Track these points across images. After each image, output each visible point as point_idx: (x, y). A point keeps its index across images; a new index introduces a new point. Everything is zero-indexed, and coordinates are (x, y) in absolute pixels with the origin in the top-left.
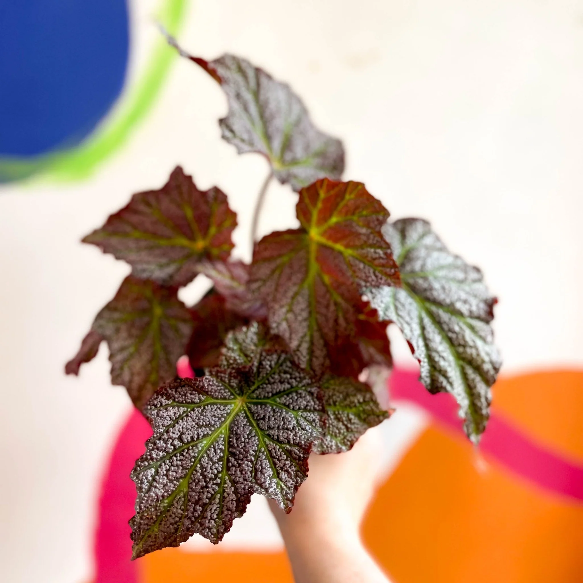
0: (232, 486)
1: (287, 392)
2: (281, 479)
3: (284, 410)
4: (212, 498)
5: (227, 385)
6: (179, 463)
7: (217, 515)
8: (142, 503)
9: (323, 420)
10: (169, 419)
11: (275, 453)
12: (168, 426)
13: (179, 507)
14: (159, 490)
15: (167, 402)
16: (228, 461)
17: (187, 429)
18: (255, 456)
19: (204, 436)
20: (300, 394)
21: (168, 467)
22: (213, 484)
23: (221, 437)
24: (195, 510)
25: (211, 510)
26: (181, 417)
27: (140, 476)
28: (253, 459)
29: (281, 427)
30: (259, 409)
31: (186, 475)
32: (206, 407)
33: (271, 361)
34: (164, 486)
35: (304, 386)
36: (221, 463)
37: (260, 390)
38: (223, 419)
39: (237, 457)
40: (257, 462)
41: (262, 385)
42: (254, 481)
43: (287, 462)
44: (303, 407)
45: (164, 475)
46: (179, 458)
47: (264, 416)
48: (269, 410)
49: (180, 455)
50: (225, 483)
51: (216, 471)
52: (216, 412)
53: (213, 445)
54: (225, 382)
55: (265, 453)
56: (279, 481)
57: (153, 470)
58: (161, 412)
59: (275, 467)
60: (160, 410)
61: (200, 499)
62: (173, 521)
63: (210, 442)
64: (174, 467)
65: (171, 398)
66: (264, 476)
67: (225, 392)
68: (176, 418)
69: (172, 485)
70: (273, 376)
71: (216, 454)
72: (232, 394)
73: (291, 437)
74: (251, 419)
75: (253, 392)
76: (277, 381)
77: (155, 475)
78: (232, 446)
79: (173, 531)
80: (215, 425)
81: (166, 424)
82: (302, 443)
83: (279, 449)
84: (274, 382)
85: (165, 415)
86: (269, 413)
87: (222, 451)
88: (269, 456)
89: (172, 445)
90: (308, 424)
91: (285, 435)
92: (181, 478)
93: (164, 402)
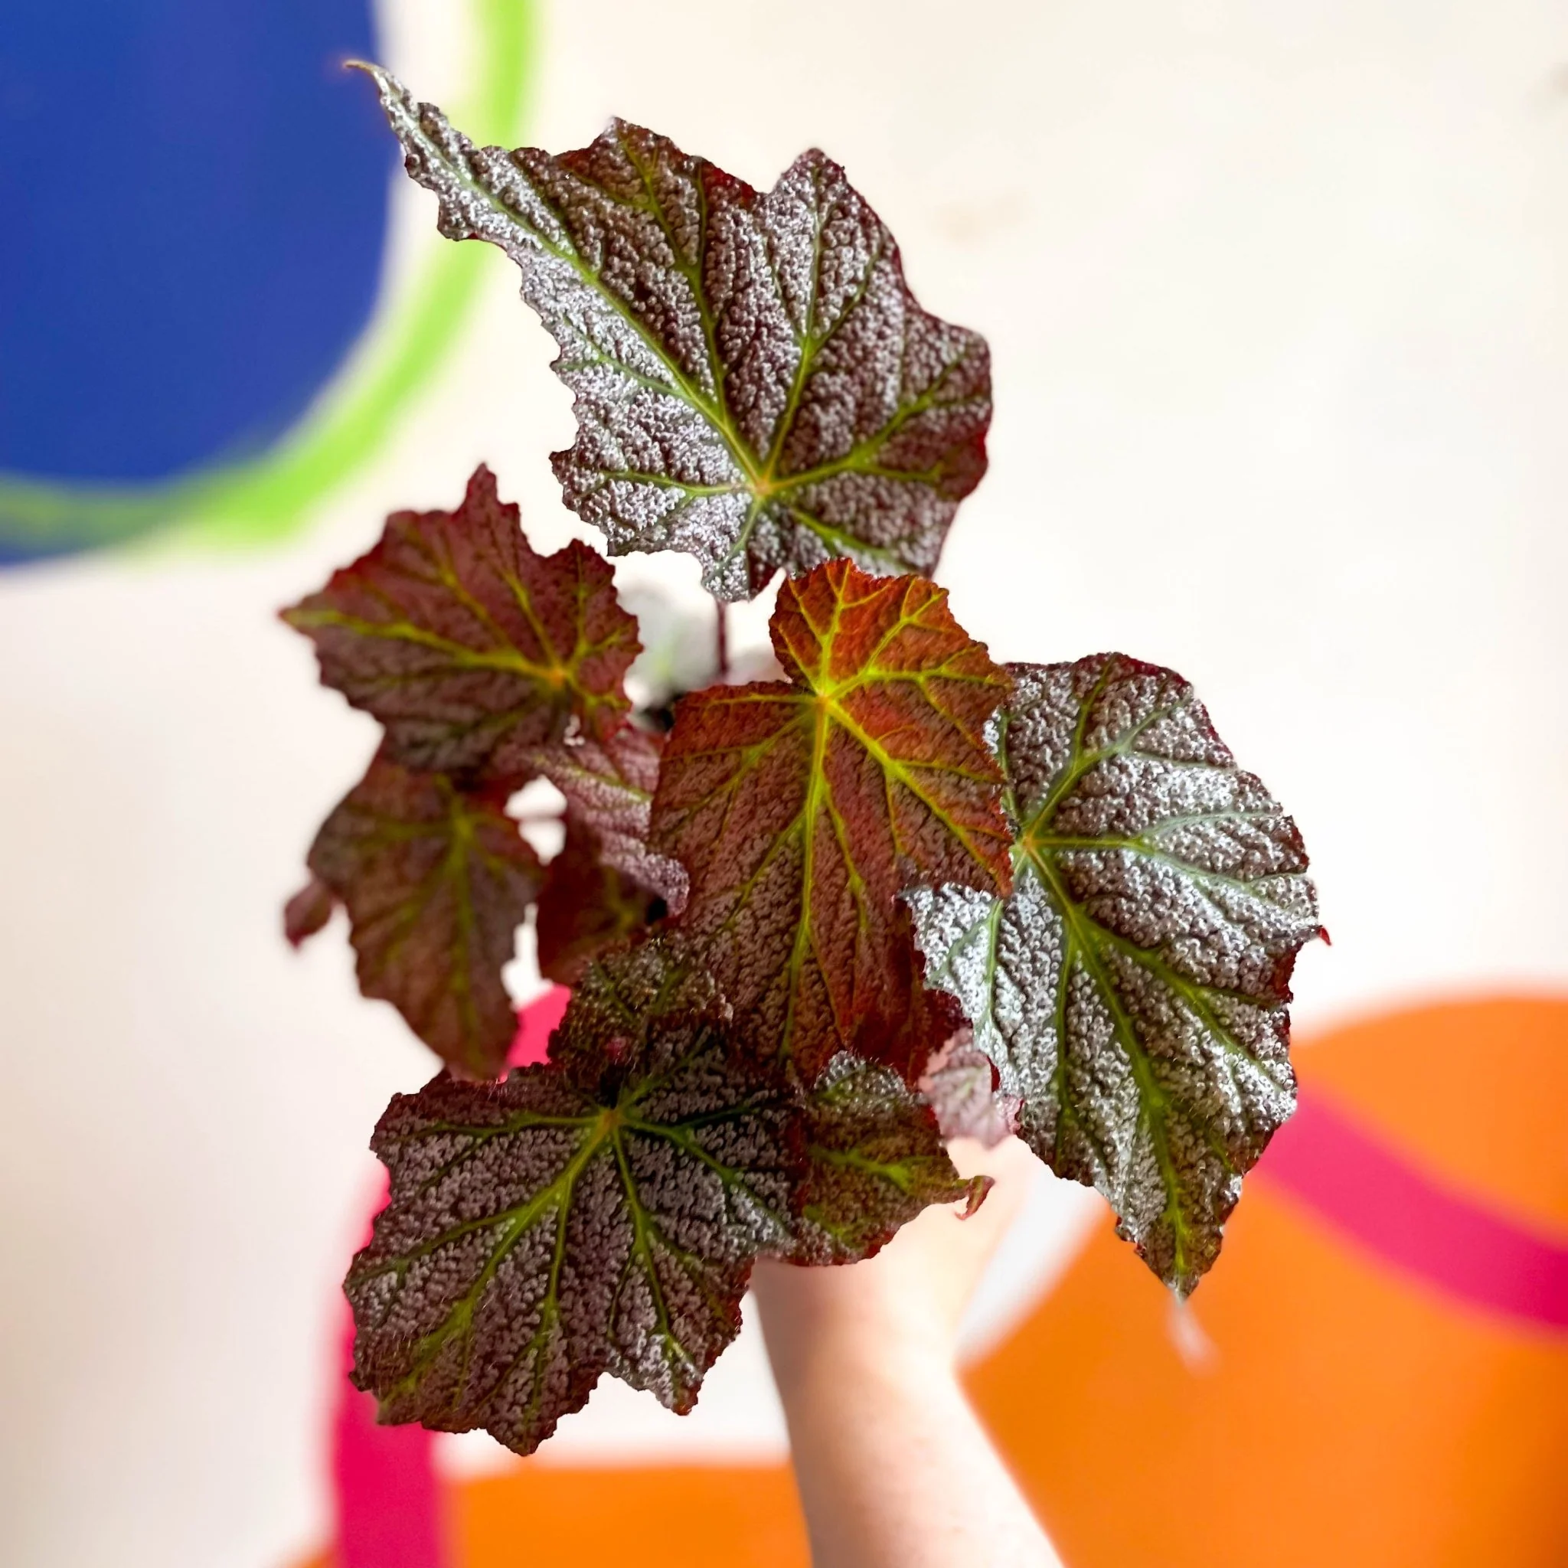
0: (564, 1337)
1: (713, 1118)
2: (674, 1336)
3: (702, 1166)
4: (520, 1354)
6: (453, 1265)
7: (528, 1396)
8: (370, 1346)
9: (797, 1192)
10: (429, 1165)
11: (669, 1272)
12: (423, 1184)
13: (453, 1357)
14: (407, 1320)
15: (426, 1123)
16: (561, 1276)
17: (474, 1189)
18: (620, 1274)
19: (514, 1206)
20: (746, 1125)
21: (427, 1272)
22: (524, 1325)
23: (550, 1212)
24: (482, 1375)
25: (516, 1381)
26: (458, 1160)
27: (365, 1288)
29: (686, 1211)
30: (647, 1151)
31: (464, 1296)
32: (522, 1135)
34: (418, 1314)
35: (757, 1104)
36: (545, 1277)
37: (653, 1101)
38: (560, 1165)
40: (624, 1288)
41: (657, 1090)
42: (611, 1334)
43: (692, 1298)
44: (747, 1161)
45: (417, 1290)
46: (451, 1253)
47: (654, 1174)
48: (668, 1159)
49: (456, 1247)
50: (550, 1327)
51: (531, 1296)
52: (543, 1147)
53: (527, 1231)
55: (646, 1269)
56: (671, 1339)
57: (394, 1276)
58: (411, 1150)
59: (665, 1304)
60: (409, 1145)
61: (493, 1353)
62: (443, 1382)
63: (523, 1223)
64: (441, 1272)
65: (435, 1115)
66: (635, 1328)
67: (568, 1101)
68: (446, 1164)
69: (436, 1313)
70: (682, 1074)
71: (534, 1255)
72: (586, 1104)
73: (706, 1242)
74: (625, 1175)
75: (639, 1102)
76: (693, 1087)
77: (398, 1289)
78: (573, 1241)
80: (540, 1178)
81: (420, 1176)
82: (731, 1259)
83: (677, 1265)
84: (685, 1090)
85: (419, 1156)
86: (667, 1166)
87: (549, 1248)
88: (653, 1278)
89: (435, 1223)
90: (755, 1206)
91: (693, 1233)
92: (456, 1298)
93: (420, 1124)
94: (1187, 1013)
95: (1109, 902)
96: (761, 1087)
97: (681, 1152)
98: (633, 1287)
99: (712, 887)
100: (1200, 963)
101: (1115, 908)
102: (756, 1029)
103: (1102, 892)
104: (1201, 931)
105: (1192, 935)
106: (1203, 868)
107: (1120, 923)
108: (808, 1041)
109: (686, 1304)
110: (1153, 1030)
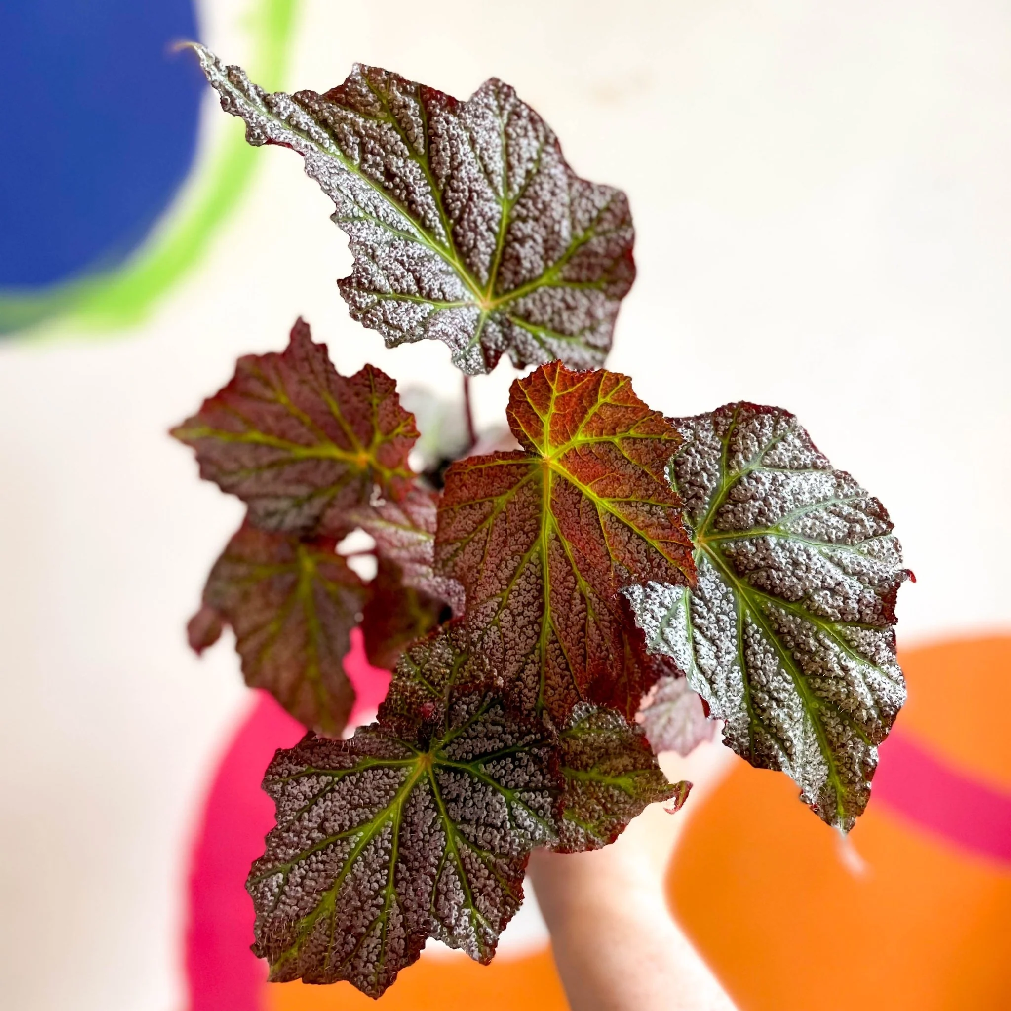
0: (401, 913)
1: (497, 755)
2: (478, 909)
3: (491, 789)
4: (370, 927)
5: (396, 740)
6: (321, 866)
7: (377, 956)
8: (266, 926)
9: (557, 803)
10: (303, 797)
11: (471, 864)
12: (300, 810)
13: (323, 932)
14: (291, 907)
15: (299, 768)
16: (397, 870)
17: (334, 813)
18: (437, 868)
19: (362, 823)
20: (520, 759)
21: (304, 872)
22: (373, 906)
23: (388, 826)
24: (345, 943)
25: (368, 946)
26: (322, 793)
27: (261, 885)
29: (482, 821)
30: (452, 780)
31: (331, 887)
32: (365, 773)
33: (468, 705)
34: (298, 902)
35: (527, 744)
36: (386, 871)
37: (455, 746)
38: (393, 793)
39: (410, 865)
40: (440, 877)
41: (457, 738)
42: (433, 910)
43: (488, 882)
44: (522, 784)
45: (297, 885)
46: (320, 858)
47: (458, 796)
48: (467, 785)
49: (323, 854)
50: (391, 906)
51: (376, 886)
52: (380, 781)
53: (373, 840)
54: (393, 737)
55: (455, 863)
56: (475, 912)
57: (281, 876)
58: (289, 788)
59: (470, 887)
60: (288, 784)
61: (352, 926)
62: (315, 950)
63: (369, 835)
64: (313, 872)
65: (306, 762)
66: (450, 904)
67: (396, 749)
68: (314, 796)
69: (311, 900)
70: (474, 726)
71: (377, 857)
72: (408, 750)
73: (496, 842)
74: (438, 798)
75: (444, 748)
76: (481, 735)
77: (284, 885)
78: (404, 845)
79: (316, 963)
80: (379, 803)
81: (296, 806)
82: (515, 853)
83: (477, 859)
84: (476, 737)
85: (295, 792)
86: (467, 791)
87: (388, 852)
88: (461, 868)
89: (308, 838)
90: (529, 815)
91: (488, 836)
92: (325, 890)
93: (295, 769)
94: (828, 642)
95: (764, 574)
96: (529, 732)
97: (476, 780)
98: (447, 876)
99: (482, 596)
100: (832, 607)
101: (768, 577)
102: (520, 692)
103: (757, 567)
104: (830, 584)
105: (824, 588)
106: (823, 540)
107: (773, 587)
108: (557, 697)
109: (485, 886)
110: (806, 657)
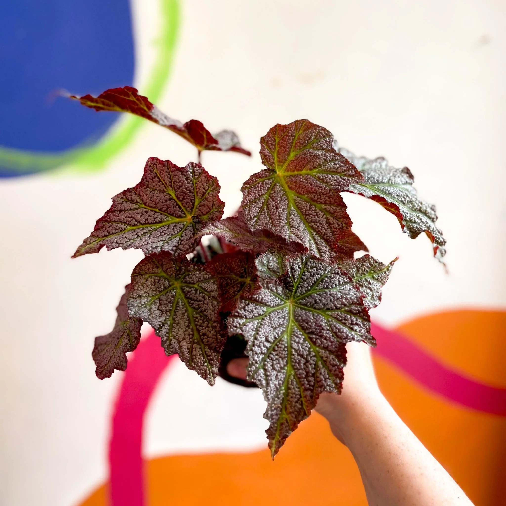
0: (325, 351)
1: (320, 280)
2: (356, 331)
3: (327, 291)
4: (316, 366)
5: (276, 294)
6: (277, 357)
7: (328, 374)
9: (355, 286)
10: (252, 330)
11: (340, 316)
12: (254, 335)
13: (295, 387)
14: (274, 381)
15: (242, 321)
16: (311, 339)
18: (328, 326)
19: (282, 333)
20: (330, 276)
21: (271, 363)
22: (311, 357)
23: (294, 328)
24: (309, 382)
25: (321, 374)
26: (258, 327)
27: (256, 377)
28: (328, 328)
29: (332, 300)
30: (308, 299)
31: (287, 362)
32: (270, 314)
33: (298, 264)
34: (276, 377)
35: (328, 272)
36: (307, 342)
37: (300, 288)
38: (287, 318)
39: (315, 333)
40: (332, 328)
41: (299, 284)
43: (353, 318)
45: (271, 370)
46: (275, 354)
47: (315, 301)
48: (316, 296)
49: (274, 351)
50: (319, 352)
51: (307, 349)
52: (278, 316)
53: (293, 334)
54: (274, 292)
55: (334, 321)
57: (262, 369)
58: (244, 328)
59: (346, 325)
61: (307, 372)
62: (296, 399)
63: (289, 334)
64: (275, 361)
65: (243, 317)
66: (344, 333)
67: (277, 300)
68: (256, 329)
69: (282, 374)
71: (299, 338)
72: (282, 300)
73: (345, 302)
74: (307, 308)
75: (296, 292)
76: (309, 276)
77: (265, 372)
78: (307, 328)
79: (300, 407)
80: (284, 323)
82: (355, 301)
83: (341, 314)
84: (307, 279)
88: (337, 321)
89: (264, 347)
91: (340, 302)
92: (284, 366)
97: (318, 293)
98: (334, 326)
109: (352, 321)
